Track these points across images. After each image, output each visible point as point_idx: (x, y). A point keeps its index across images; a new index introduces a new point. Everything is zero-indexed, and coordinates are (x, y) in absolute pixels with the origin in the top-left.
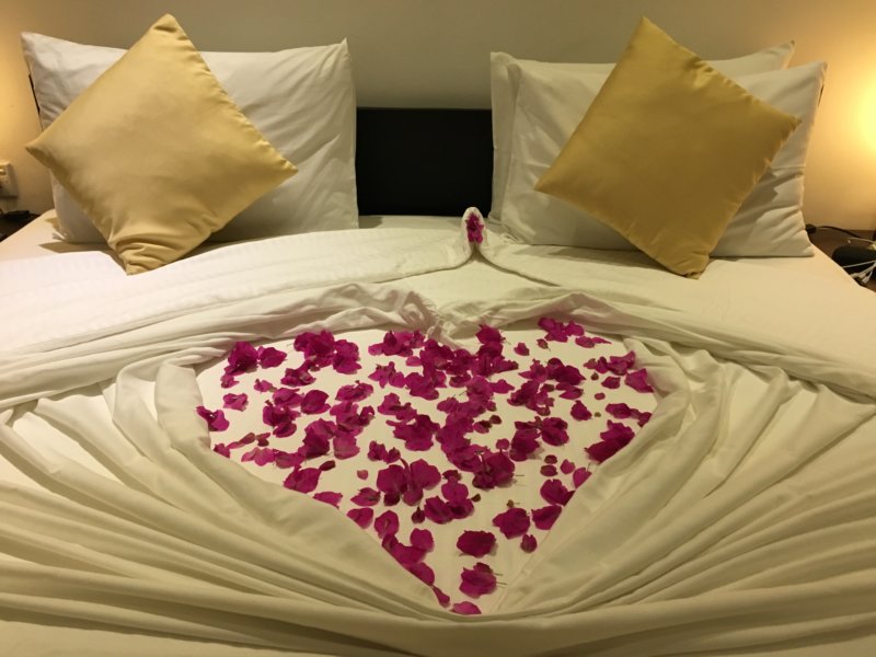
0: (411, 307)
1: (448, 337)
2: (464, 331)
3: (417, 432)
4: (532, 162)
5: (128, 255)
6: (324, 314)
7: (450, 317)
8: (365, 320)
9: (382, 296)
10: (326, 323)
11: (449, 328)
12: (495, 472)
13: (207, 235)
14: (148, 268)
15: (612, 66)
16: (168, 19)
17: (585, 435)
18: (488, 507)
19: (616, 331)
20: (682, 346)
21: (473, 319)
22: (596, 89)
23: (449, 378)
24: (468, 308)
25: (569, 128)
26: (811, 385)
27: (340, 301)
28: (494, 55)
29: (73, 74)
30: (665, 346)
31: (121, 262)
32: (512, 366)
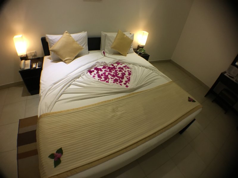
0: (104, 63)
1: (109, 66)
2: (110, 65)
3: (113, 76)
4: (109, 45)
5: (66, 62)
6: (95, 65)
7: (109, 64)
8: (99, 65)
9: (101, 63)
10: (96, 66)
11: (109, 65)
12: (123, 78)
13: (75, 57)
14: (69, 63)
15: (117, 33)
16: (66, 31)
17: (127, 73)
18: (124, 81)
19: (123, 63)
20: (130, 64)
21: (111, 64)
22: (115, 37)
23: (112, 70)
24: (110, 63)
25: (113, 41)
26: (140, 66)
27: (97, 64)
28: (102, 32)
29: (54, 39)
30: (128, 64)
31: (65, 63)
32: (117, 68)
